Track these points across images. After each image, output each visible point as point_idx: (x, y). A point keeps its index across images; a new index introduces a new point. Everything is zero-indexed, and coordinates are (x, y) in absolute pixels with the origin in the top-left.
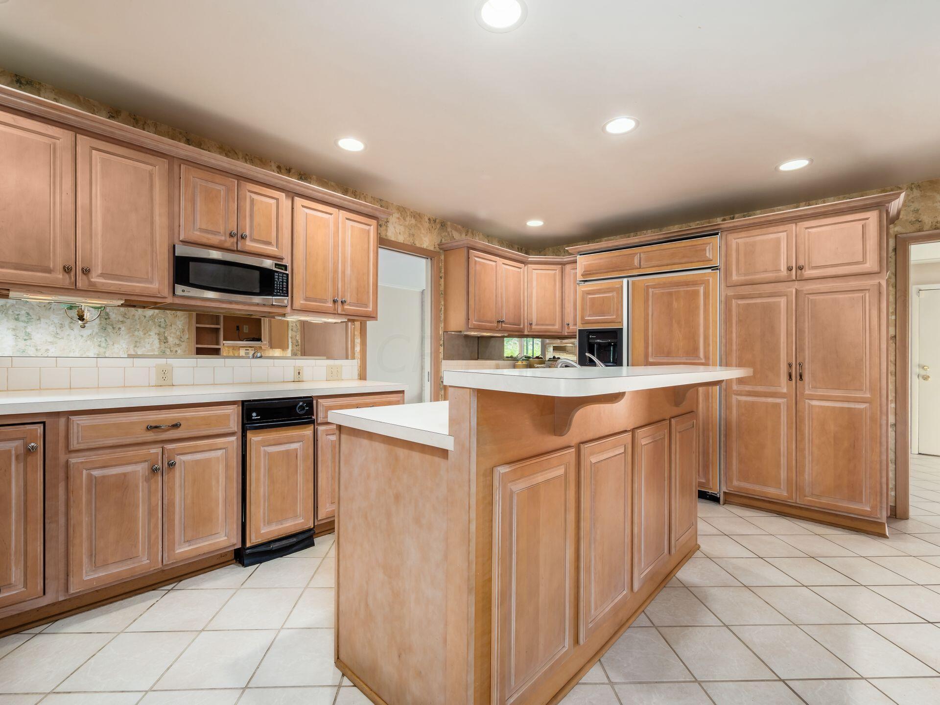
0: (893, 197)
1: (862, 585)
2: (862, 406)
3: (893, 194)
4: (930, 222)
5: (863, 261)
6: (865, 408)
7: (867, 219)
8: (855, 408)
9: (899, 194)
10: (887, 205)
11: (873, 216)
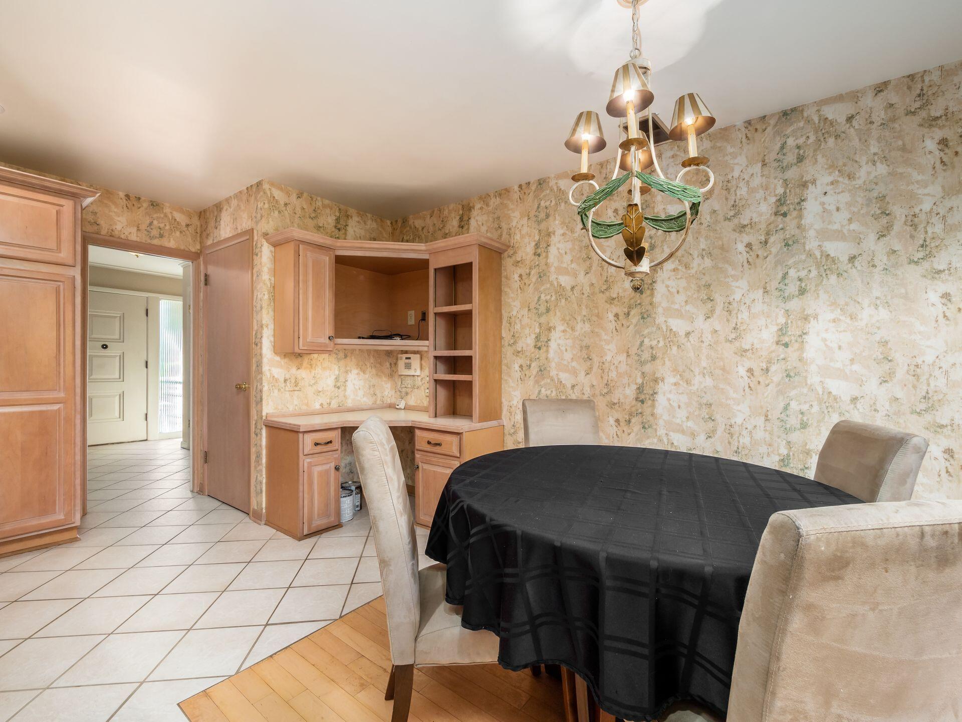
0: (90, 194)
1: (86, 599)
2: (55, 407)
3: (90, 191)
4: (107, 228)
5: (57, 250)
6: (59, 408)
7: (62, 206)
8: (47, 411)
9: (96, 193)
10: (82, 199)
11: (67, 205)
